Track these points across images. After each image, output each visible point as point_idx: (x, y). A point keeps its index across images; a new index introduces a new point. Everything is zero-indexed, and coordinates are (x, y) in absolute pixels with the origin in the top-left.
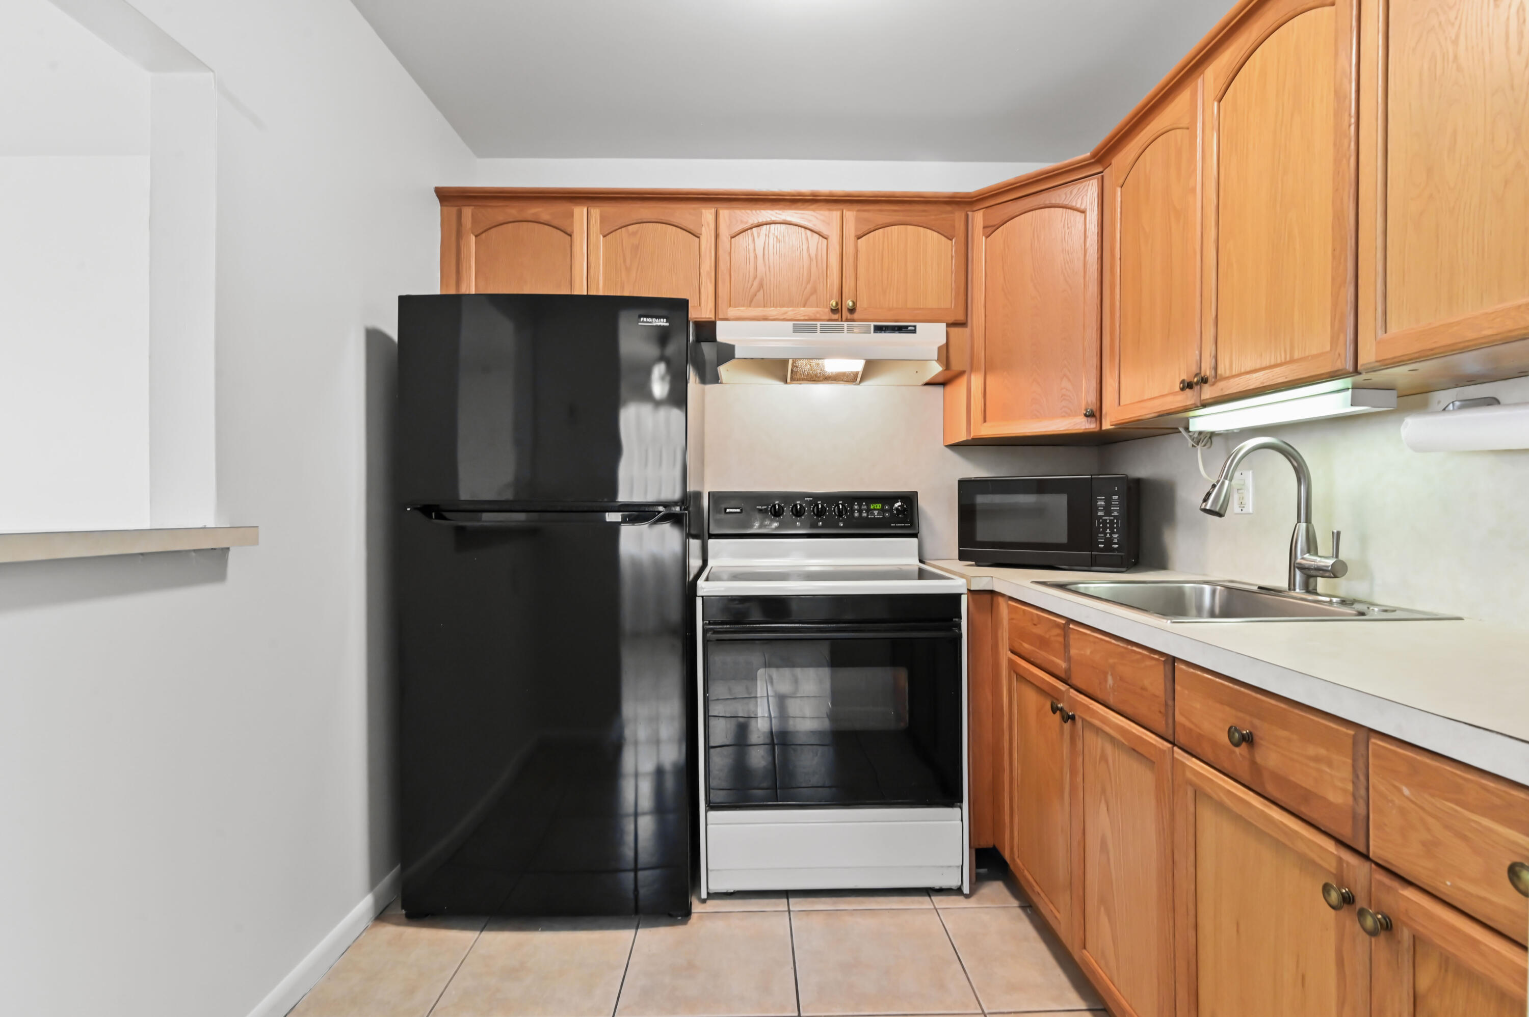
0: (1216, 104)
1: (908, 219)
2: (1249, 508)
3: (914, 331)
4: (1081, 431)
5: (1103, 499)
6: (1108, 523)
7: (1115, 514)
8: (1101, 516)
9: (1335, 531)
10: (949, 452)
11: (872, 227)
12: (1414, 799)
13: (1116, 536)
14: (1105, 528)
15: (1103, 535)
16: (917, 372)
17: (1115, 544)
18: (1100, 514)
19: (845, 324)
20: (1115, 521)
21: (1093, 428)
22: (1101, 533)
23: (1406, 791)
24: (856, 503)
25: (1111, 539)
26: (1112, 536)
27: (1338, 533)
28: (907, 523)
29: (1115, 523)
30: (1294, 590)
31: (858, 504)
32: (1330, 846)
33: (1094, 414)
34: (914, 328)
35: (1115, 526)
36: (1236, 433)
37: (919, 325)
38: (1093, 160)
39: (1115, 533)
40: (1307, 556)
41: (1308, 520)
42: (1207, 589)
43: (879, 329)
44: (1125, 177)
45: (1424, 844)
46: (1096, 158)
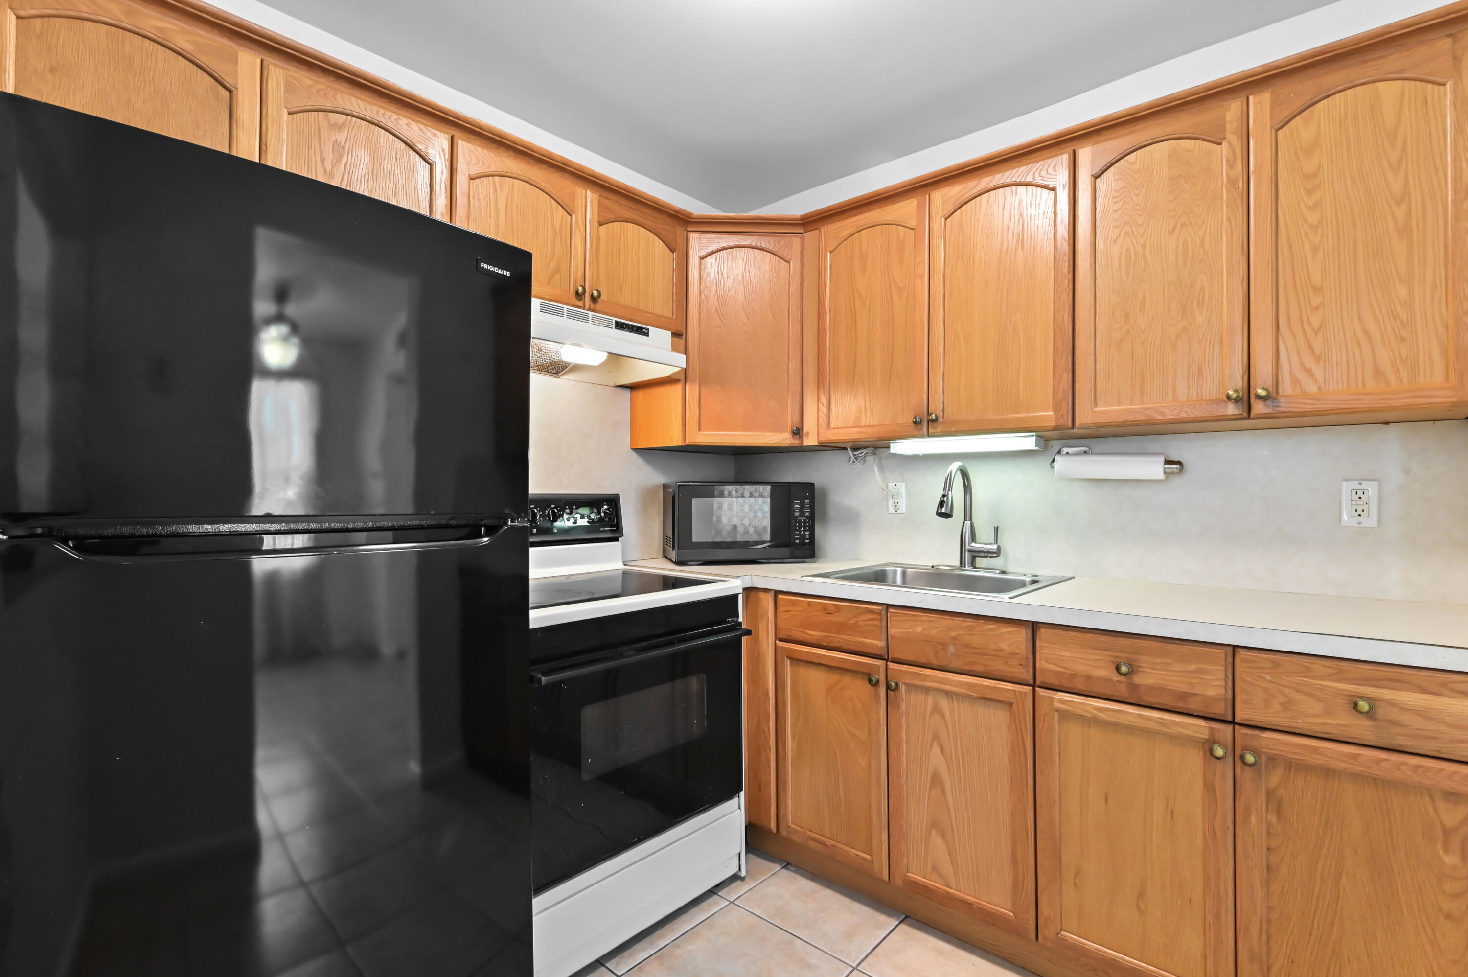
0: (943, 220)
1: (642, 221)
2: (903, 509)
3: (647, 334)
4: (788, 445)
5: (798, 503)
6: (802, 522)
7: (807, 515)
8: (797, 517)
9: (996, 526)
10: (634, 455)
11: (612, 217)
12: (1273, 680)
13: (807, 533)
14: (800, 527)
15: (798, 532)
16: (610, 372)
17: (807, 539)
18: (797, 515)
19: (591, 313)
20: (807, 520)
21: (798, 444)
22: (797, 531)
23: (1268, 677)
24: (567, 507)
25: (804, 535)
26: (805, 533)
27: (998, 527)
28: (614, 527)
29: (807, 522)
30: (965, 567)
31: (569, 508)
32: (1202, 723)
33: (798, 432)
34: (647, 331)
35: (807, 524)
36: (921, 456)
37: (652, 329)
38: (800, 222)
39: (807, 531)
40: (973, 544)
41: (971, 520)
42: (899, 570)
43: (620, 326)
44: (835, 246)
45: (1281, 704)
46: (803, 221)
